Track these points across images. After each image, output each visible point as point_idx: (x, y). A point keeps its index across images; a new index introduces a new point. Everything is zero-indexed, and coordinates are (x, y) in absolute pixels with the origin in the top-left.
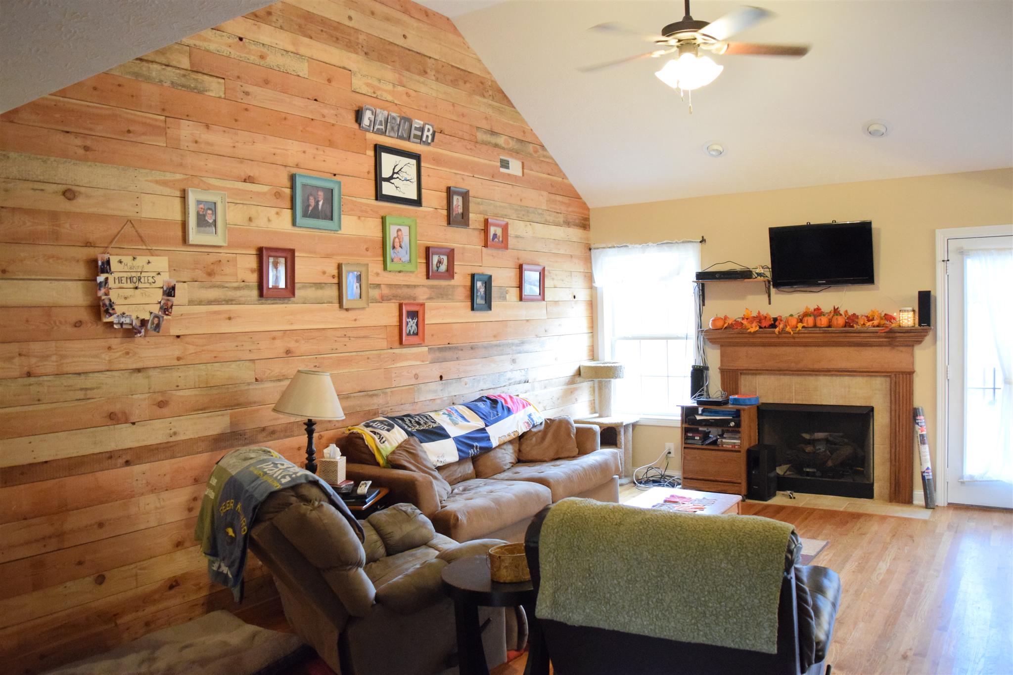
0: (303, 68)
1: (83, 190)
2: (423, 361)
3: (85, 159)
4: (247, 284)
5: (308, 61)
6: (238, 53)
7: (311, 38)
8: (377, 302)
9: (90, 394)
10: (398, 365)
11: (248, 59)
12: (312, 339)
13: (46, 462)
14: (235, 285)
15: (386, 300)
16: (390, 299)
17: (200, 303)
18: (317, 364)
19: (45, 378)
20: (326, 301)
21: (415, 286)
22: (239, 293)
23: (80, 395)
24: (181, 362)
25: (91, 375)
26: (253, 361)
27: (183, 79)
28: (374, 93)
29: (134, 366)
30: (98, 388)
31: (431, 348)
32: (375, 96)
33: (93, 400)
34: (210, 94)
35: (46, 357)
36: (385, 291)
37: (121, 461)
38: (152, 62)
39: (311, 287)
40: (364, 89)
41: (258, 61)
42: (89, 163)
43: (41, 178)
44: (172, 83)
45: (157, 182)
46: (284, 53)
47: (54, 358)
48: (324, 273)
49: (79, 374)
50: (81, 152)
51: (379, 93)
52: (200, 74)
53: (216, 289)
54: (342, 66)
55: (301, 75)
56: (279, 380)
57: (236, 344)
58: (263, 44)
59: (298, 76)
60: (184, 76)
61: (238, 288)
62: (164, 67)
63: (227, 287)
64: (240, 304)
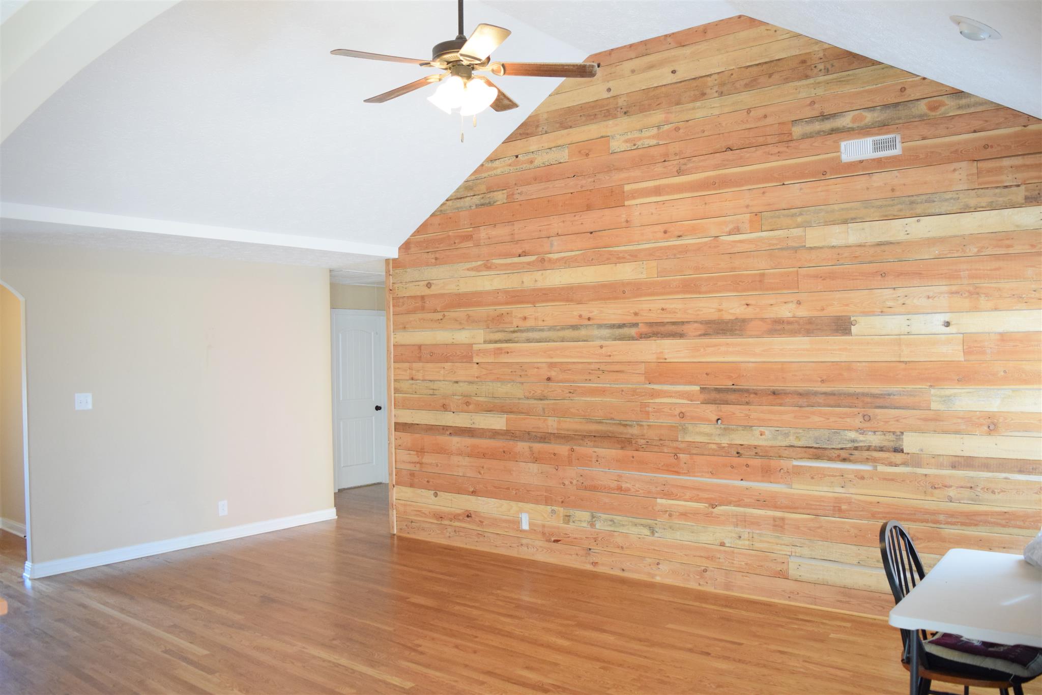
0: (563, 155)
1: (434, 282)
2: (691, 401)
3: (435, 265)
4: (520, 328)
5: (567, 147)
6: (515, 168)
7: (571, 127)
8: (633, 340)
9: (436, 392)
10: (657, 400)
11: (522, 168)
12: (568, 370)
13: (418, 424)
14: (512, 329)
15: (645, 338)
16: (650, 337)
17: (491, 342)
18: (571, 391)
19: (418, 381)
20: (581, 340)
21: (683, 323)
22: (515, 335)
23: (431, 392)
24: (479, 380)
25: (436, 382)
26: (522, 383)
27: (482, 200)
28: (635, 145)
29: (455, 379)
30: (439, 390)
31: (703, 388)
32: (635, 147)
33: (435, 396)
34: (498, 203)
35: (418, 371)
36: (643, 329)
37: (448, 433)
38: (466, 197)
39: (568, 328)
40: (624, 147)
41: (528, 166)
42: (437, 266)
43: (418, 279)
44: (476, 205)
45: (468, 269)
46: (548, 150)
47: (421, 372)
48: (580, 316)
49: (431, 381)
50: (434, 261)
51: (639, 143)
52: (492, 193)
53: (499, 333)
54: (599, 137)
55: (562, 161)
56: (541, 400)
57: (510, 370)
58: (532, 152)
59: (560, 163)
60: (483, 198)
61: (514, 332)
62: (472, 197)
63: (506, 331)
64: (514, 343)
